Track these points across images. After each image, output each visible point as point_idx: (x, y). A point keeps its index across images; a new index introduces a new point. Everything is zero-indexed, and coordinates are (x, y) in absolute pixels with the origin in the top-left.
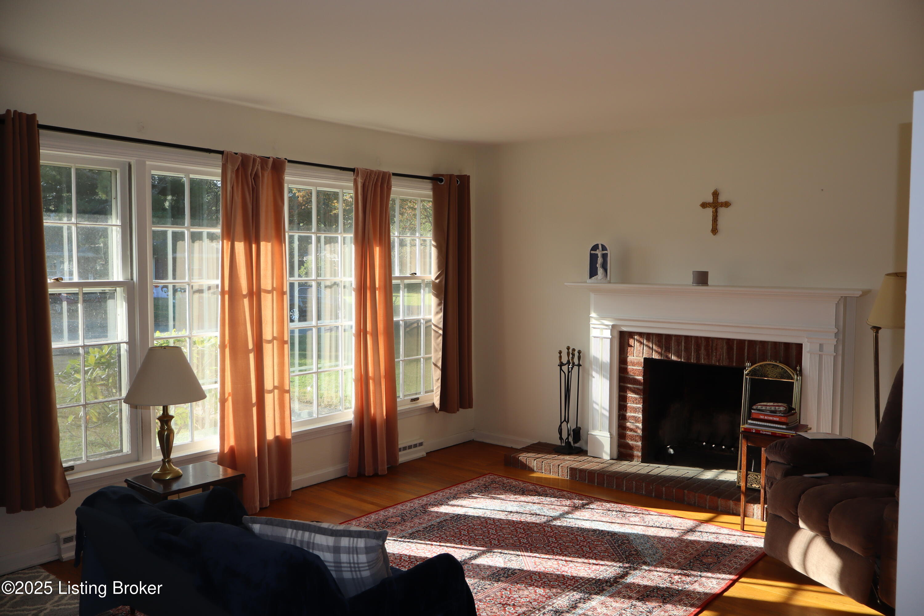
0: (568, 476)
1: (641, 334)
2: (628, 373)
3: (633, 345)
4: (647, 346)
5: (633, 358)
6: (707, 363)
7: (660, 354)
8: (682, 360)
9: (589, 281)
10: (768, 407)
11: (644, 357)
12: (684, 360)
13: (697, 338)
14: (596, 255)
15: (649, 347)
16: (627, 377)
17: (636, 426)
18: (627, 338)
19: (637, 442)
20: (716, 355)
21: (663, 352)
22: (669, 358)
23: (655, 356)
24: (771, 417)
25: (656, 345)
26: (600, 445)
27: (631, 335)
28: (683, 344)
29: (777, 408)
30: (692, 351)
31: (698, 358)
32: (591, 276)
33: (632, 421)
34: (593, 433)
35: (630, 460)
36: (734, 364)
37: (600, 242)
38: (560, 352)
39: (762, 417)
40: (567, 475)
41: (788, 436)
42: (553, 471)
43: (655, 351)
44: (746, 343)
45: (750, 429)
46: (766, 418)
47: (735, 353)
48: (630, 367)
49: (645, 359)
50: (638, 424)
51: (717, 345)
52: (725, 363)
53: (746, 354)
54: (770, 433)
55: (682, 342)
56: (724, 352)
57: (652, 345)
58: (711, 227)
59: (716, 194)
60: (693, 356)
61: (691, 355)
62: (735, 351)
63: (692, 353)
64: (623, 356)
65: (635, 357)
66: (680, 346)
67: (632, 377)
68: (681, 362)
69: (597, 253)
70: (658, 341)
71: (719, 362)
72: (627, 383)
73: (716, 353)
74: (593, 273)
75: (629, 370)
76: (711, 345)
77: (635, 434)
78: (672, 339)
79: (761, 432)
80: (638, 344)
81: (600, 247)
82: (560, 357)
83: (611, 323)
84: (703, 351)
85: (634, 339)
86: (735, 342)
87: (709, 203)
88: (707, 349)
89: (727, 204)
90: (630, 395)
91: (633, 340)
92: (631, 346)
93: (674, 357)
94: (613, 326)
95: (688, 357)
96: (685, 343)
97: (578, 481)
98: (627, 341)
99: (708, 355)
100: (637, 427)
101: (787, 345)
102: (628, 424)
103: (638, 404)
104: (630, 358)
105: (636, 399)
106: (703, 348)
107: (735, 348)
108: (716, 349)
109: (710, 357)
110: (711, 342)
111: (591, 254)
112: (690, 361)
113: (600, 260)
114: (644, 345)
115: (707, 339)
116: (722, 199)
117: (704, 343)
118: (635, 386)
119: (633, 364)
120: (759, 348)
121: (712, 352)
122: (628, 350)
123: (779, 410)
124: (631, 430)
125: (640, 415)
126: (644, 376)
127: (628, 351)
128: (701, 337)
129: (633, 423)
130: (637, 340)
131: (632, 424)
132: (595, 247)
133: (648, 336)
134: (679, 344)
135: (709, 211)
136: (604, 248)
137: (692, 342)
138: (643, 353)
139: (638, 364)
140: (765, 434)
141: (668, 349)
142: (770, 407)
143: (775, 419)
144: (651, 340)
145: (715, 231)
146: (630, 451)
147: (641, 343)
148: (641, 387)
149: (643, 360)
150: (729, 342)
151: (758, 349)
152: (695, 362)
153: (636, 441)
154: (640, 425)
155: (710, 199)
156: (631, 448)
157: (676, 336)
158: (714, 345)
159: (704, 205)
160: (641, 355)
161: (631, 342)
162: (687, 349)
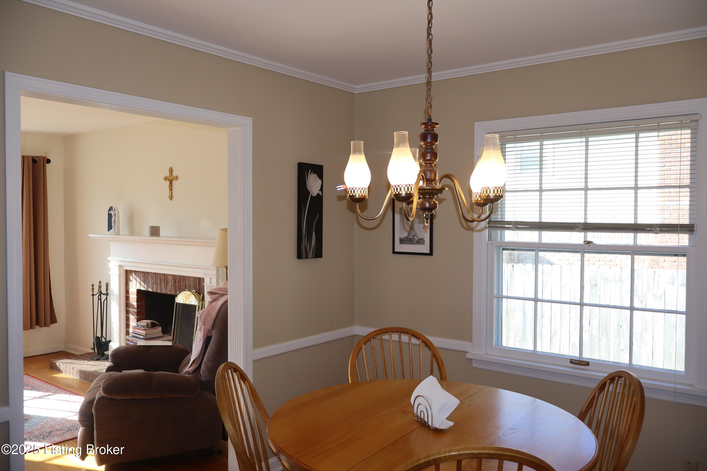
1: (135, 272)
4: (138, 281)
7: (144, 286)
9: (108, 233)
13: (160, 274)
14: (111, 214)
16: (129, 304)
18: (129, 275)
20: (169, 286)
23: (142, 289)
25: (141, 279)
27: (131, 272)
31: (161, 289)
32: (109, 231)
38: (93, 286)
40: (77, 376)
43: (142, 284)
51: (169, 279)
58: (169, 194)
59: (171, 171)
64: (127, 288)
65: (133, 289)
67: (132, 303)
69: (111, 213)
70: (143, 277)
71: (170, 291)
72: (129, 308)
74: (110, 227)
75: (130, 298)
76: (166, 279)
78: (149, 275)
80: (134, 279)
81: (113, 208)
82: (93, 289)
83: (119, 264)
84: (163, 284)
85: (132, 276)
87: (168, 178)
89: (176, 178)
90: (131, 316)
92: (131, 281)
93: (150, 288)
95: (156, 288)
96: (155, 278)
99: (165, 287)
101: (199, 279)
104: (130, 290)
105: (134, 319)
108: (169, 282)
111: (109, 213)
113: (113, 218)
115: (165, 275)
116: (174, 174)
117: (163, 278)
118: (133, 310)
121: (167, 284)
122: (129, 283)
126: (137, 303)
132: (111, 209)
133: (138, 274)
134: (152, 279)
135: (168, 183)
137: (158, 277)
138: (136, 286)
139: (134, 293)
141: (147, 283)
144: (140, 276)
145: (171, 197)
148: (136, 311)
149: (136, 291)
150: (174, 277)
157: (151, 273)
162: (156, 282)
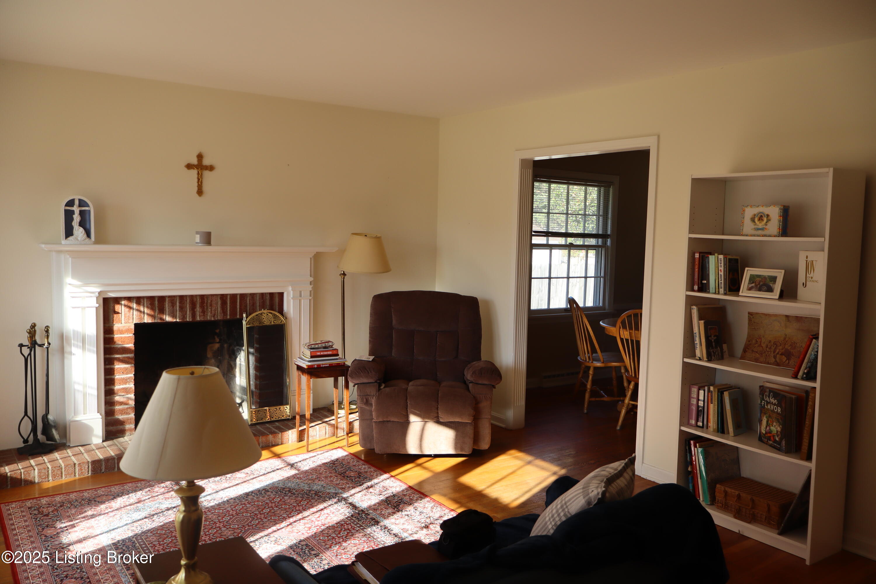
0: (90, 472)
1: (129, 299)
2: (115, 343)
3: (120, 312)
4: (138, 310)
5: (121, 325)
6: (203, 319)
7: (153, 316)
8: (178, 320)
9: (64, 242)
10: (319, 345)
11: (135, 322)
12: (180, 320)
13: (192, 296)
14: (72, 212)
15: (140, 312)
16: (114, 347)
17: (127, 398)
18: (112, 305)
19: (129, 414)
20: (211, 311)
21: (156, 314)
22: (164, 320)
23: (147, 320)
24: (325, 352)
25: (148, 307)
26: (87, 429)
27: (117, 300)
28: (178, 304)
29: (326, 344)
30: (187, 310)
31: (194, 315)
33: (123, 394)
34: (77, 419)
35: (121, 436)
36: (228, 317)
37: (77, 198)
39: (318, 354)
40: (88, 472)
41: (341, 364)
42: (66, 473)
43: (147, 314)
44: (238, 297)
45: (312, 366)
46: (322, 353)
47: (228, 307)
48: (116, 336)
49: (136, 325)
50: (129, 396)
51: (211, 301)
52: (219, 317)
53: (238, 307)
54: (328, 365)
55: (176, 301)
56: (219, 307)
57: (144, 309)
58: (196, 189)
59: (200, 157)
60: (189, 314)
61: (186, 314)
62: (228, 304)
63: (187, 312)
64: (107, 325)
65: (123, 324)
66: (175, 307)
67: (121, 346)
68: (176, 322)
69: (73, 209)
70: (151, 304)
71: (214, 317)
72: (113, 354)
73: (211, 309)
74: (69, 232)
75: (115, 340)
76: (206, 302)
77: (126, 406)
78: (166, 300)
79: (321, 366)
80: (127, 310)
81: (77, 202)
83: (99, 290)
84: (198, 309)
85: (121, 304)
86: (229, 297)
87: (194, 165)
88: (202, 306)
89: (211, 168)
90: (118, 366)
91: (120, 306)
92: (118, 313)
93: (168, 318)
94: (100, 293)
95: (184, 316)
96: (180, 303)
97: (103, 473)
98: (112, 308)
99: (204, 312)
100: (129, 399)
101: (272, 295)
102: (117, 398)
103: (129, 374)
104: (117, 326)
105: (126, 369)
106: (198, 306)
107: (228, 302)
108: (211, 305)
109: (206, 313)
110: (206, 299)
111: (66, 211)
112: (185, 320)
113: (77, 218)
114: (133, 309)
115: (202, 297)
116: (206, 162)
117: (199, 300)
118: (124, 356)
119: (121, 332)
120: (249, 299)
121: (207, 308)
122: (113, 317)
123: (328, 345)
124: (121, 403)
125: (132, 385)
126: (135, 344)
127: (114, 319)
128: (196, 296)
129: (123, 395)
130: (125, 306)
131: (122, 397)
132: (71, 203)
133: (139, 300)
134: (173, 304)
135: (194, 173)
136: (82, 203)
137: (187, 301)
138: (133, 319)
139: (128, 331)
140: (325, 367)
141: (162, 311)
142: (321, 345)
143: (329, 353)
144: (142, 304)
145: (200, 192)
146: (121, 427)
147: (130, 308)
148: (132, 355)
149: (133, 327)
150: (223, 297)
151: (248, 301)
152: (191, 320)
153: (127, 414)
154: (132, 396)
155: (195, 161)
156: (122, 423)
157: (170, 297)
158: (209, 301)
159: (189, 166)
160: (131, 321)
161: (118, 308)
162: (182, 309)
